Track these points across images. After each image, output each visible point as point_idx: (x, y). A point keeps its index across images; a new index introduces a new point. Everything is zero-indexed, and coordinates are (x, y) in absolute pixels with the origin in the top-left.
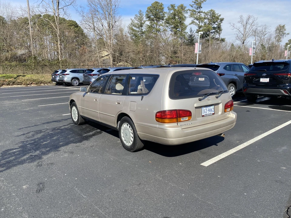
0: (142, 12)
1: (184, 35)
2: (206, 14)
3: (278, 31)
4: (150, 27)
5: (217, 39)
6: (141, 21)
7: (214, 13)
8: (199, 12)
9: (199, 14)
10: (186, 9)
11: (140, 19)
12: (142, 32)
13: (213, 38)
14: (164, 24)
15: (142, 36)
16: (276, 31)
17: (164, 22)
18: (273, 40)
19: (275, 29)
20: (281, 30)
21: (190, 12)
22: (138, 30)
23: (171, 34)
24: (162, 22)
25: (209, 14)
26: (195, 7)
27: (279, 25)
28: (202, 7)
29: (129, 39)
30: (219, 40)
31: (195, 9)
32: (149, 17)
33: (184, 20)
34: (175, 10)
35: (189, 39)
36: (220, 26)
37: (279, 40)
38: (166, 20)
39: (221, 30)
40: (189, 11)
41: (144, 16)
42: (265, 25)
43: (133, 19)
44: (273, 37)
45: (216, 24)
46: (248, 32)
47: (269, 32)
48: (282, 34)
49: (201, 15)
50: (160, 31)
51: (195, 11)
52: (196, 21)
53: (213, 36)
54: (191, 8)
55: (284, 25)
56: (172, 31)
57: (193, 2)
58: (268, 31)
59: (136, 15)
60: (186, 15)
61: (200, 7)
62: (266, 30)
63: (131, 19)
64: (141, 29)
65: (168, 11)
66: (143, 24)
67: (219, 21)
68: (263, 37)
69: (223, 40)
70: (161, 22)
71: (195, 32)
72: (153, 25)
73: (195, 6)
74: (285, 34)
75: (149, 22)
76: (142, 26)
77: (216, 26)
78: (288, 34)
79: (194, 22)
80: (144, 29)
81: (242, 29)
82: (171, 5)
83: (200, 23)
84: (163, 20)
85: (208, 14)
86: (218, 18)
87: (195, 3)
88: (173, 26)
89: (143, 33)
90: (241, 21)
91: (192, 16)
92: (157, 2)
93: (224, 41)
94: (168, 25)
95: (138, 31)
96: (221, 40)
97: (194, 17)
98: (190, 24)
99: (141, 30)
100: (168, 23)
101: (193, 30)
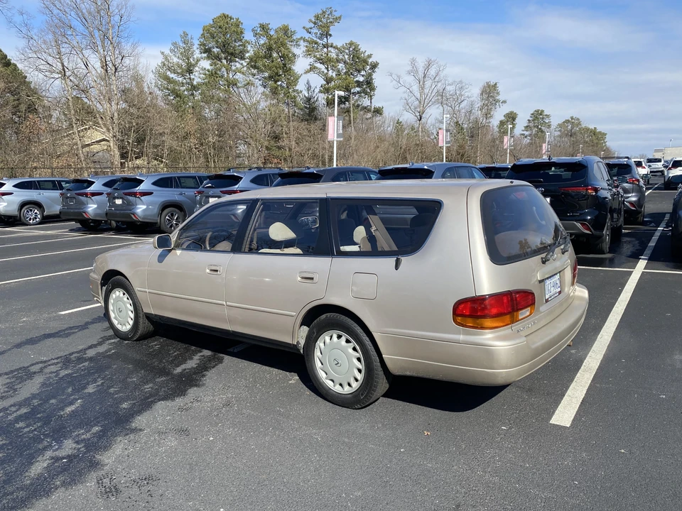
0: (189, 36)
1: (295, 97)
2: (340, 50)
3: (485, 96)
4: (213, 75)
5: (366, 108)
6: (188, 59)
7: (356, 50)
8: (326, 46)
9: (325, 50)
10: (295, 38)
11: (186, 54)
12: (192, 85)
13: (358, 106)
14: (245, 69)
15: (193, 94)
16: (482, 94)
17: (245, 64)
18: (478, 114)
19: (480, 92)
20: (490, 92)
21: (306, 44)
22: (180, 79)
23: (263, 93)
24: (242, 64)
25: (347, 51)
26: (316, 34)
27: (487, 83)
28: (330, 35)
29: (161, 103)
30: (369, 111)
31: (315, 39)
32: (207, 51)
33: (293, 62)
34: (270, 38)
35: (306, 107)
36: (372, 79)
37: (488, 115)
38: (251, 59)
39: (373, 89)
40: (301, 42)
41: (195, 48)
42: (461, 82)
43: (167, 52)
44: (478, 104)
45: (363, 76)
46: (429, 94)
47: (468, 97)
48: (494, 102)
49: (330, 52)
50: (236, 84)
51: (316, 43)
52: (318, 65)
53: (357, 100)
54: (307, 36)
55: (496, 84)
56: (265, 87)
57: (310, 21)
58: (466, 95)
59: (174, 44)
60: (296, 51)
61: (328, 35)
62: (463, 93)
63: (162, 53)
64: (190, 78)
65: (253, 39)
66: (194, 66)
67: (368, 67)
68: (457, 108)
69: (378, 111)
70: (237, 64)
71: (317, 90)
72: (220, 70)
73: (315, 30)
74: (498, 101)
75: (209, 62)
76: (190, 72)
77: (361, 79)
78: (504, 102)
79: (315, 68)
80: (197, 78)
81: (415, 88)
82: (260, 24)
83: (328, 71)
84: (243, 58)
85: (343, 52)
86: (365, 62)
87: (315, 23)
88: (266, 75)
89: (194, 88)
90: (413, 71)
91: (310, 55)
92: (225, 16)
93: (381, 114)
94: (255, 71)
95: (183, 83)
96: (374, 112)
97: (315, 56)
98: (306, 73)
99: (188, 81)
100: (255, 67)
101: (313, 86)
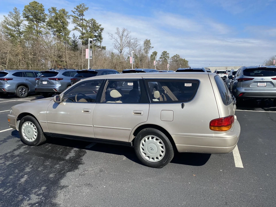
0: (18, 10)
1: (68, 40)
2: (88, 22)
3: (146, 45)
4: (30, 28)
5: (98, 46)
6: (17, 20)
7: (94, 22)
8: (82, 19)
9: (82, 21)
10: (68, 15)
11: (16, 18)
12: (20, 32)
13: (95, 45)
14: (45, 26)
15: (20, 36)
16: (144, 44)
17: (45, 24)
18: (143, 52)
19: (143, 43)
20: (147, 43)
21: (73, 18)
22: (14, 29)
23: (53, 38)
24: (44, 24)
25: (90, 22)
26: (77, 14)
27: (146, 40)
28: (84, 15)
29: (4, 39)
30: (100, 48)
31: (77, 16)
32: (27, 17)
33: (67, 25)
34: (56, 14)
35: (73, 45)
36: (101, 35)
37: (147, 52)
38: (48, 22)
39: (101, 39)
40: (71, 17)
41: (21, 15)
42: (136, 38)
43: (7, 16)
44: (143, 48)
45: (97, 33)
46: (124, 43)
47: (139, 45)
48: (149, 47)
49: (84, 22)
50: (41, 33)
51: (78, 18)
52: (78, 27)
53: (95, 43)
54: (73, 14)
55: (149, 40)
56: (54, 35)
57: (75, 8)
58: (138, 43)
59: (10, 13)
60: (68, 20)
61: (82, 15)
62: (137, 43)
63: (4, 16)
64: (18, 29)
65: (49, 14)
66: (20, 23)
67: (99, 30)
68: (135, 49)
69: (104, 48)
70: (41, 24)
71: (78, 38)
72: (33, 26)
73: (77, 13)
74: (150, 47)
75: (28, 22)
76: (19, 26)
77: (97, 34)
78: (153, 47)
79: (77, 28)
80: (22, 28)
81: (119, 40)
82: (52, 8)
83: (83, 30)
84: (44, 22)
85: (89, 22)
86: (98, 27)
87: (77, 9)
88: (55, 30)
89: (21, 33)
90: (118, 33)
91: (75, 23)
92: (36, 2)
93: (105, 49)
94: (50, 28)
95: (15, 31)
96: (102, 48)
97: (77, 24)
98: (73, 30)
99: (18, 30)
100: (50, 26)
101: (76, 36)
